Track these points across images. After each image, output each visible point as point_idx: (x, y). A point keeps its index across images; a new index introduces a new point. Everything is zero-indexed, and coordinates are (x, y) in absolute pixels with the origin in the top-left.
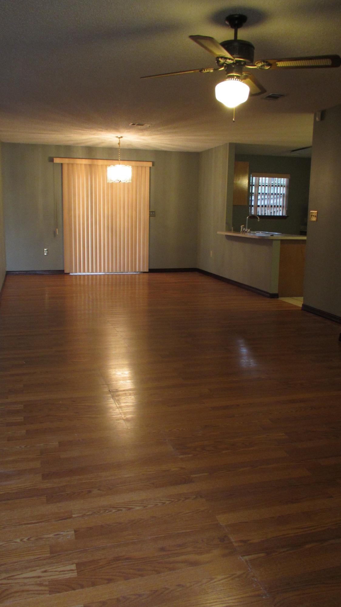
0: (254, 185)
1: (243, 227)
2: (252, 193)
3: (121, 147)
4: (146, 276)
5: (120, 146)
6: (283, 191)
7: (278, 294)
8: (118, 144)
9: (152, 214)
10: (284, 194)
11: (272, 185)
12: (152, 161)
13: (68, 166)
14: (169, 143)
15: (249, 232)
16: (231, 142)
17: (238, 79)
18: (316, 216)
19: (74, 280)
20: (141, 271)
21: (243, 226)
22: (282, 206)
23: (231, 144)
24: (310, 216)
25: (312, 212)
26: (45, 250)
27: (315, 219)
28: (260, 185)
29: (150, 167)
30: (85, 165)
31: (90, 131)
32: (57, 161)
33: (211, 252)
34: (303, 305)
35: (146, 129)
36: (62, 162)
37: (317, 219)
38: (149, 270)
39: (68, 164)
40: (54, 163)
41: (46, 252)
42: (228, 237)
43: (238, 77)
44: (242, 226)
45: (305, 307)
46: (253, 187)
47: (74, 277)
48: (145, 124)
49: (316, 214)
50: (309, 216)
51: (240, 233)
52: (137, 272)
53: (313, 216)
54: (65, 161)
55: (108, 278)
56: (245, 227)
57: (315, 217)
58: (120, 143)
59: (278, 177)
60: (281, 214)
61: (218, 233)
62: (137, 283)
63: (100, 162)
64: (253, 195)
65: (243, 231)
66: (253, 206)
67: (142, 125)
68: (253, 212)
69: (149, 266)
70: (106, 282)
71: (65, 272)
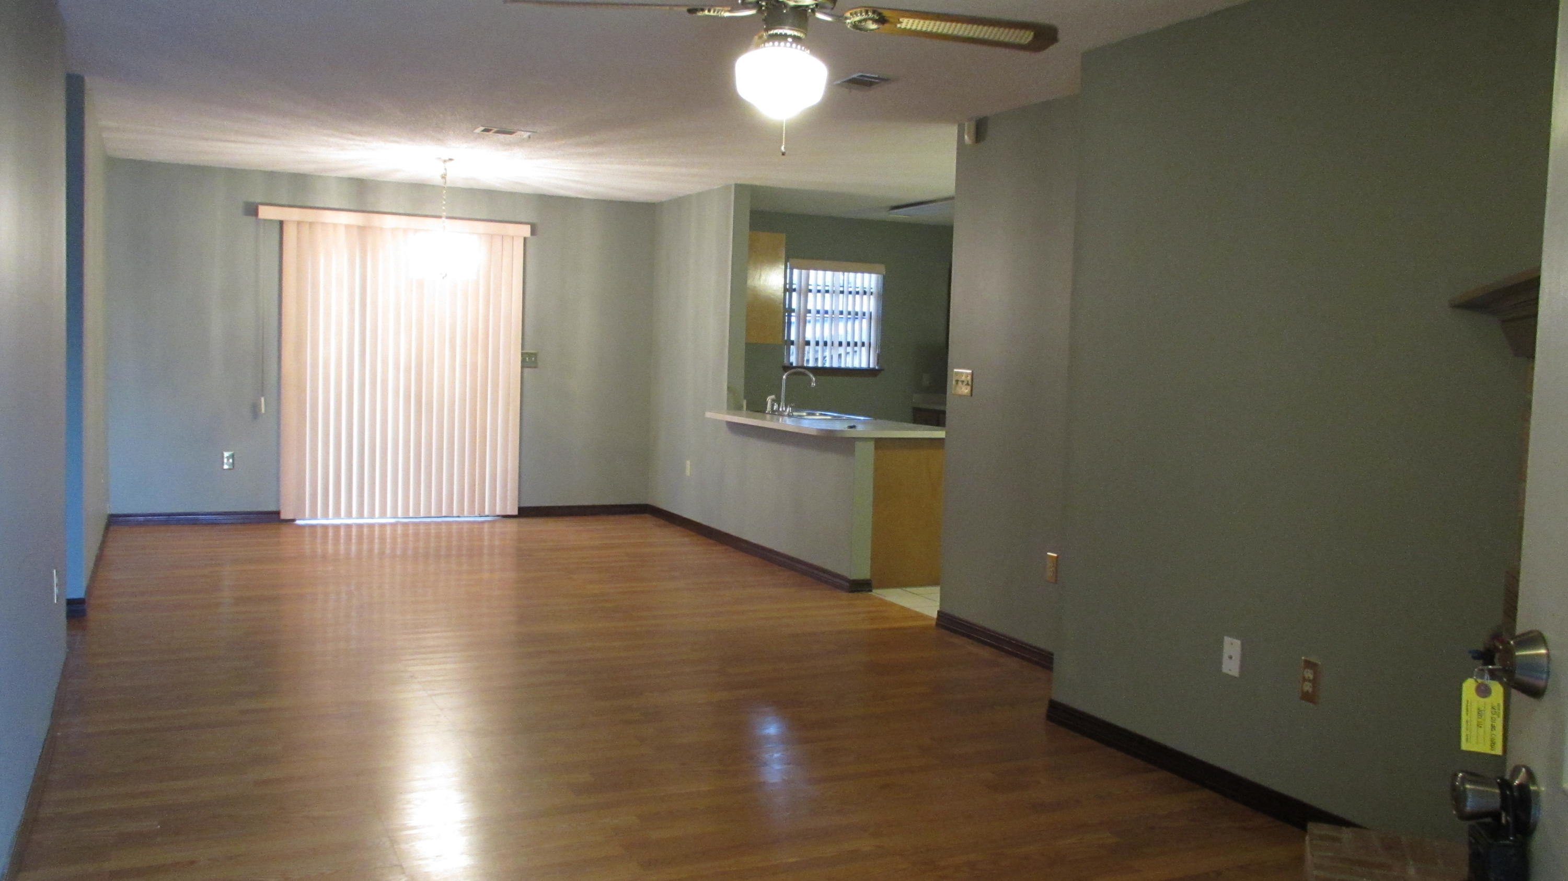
0: (794, 290)
1: (773, 401)
2: (791, 310)
3: (449, 184)
4: (512, 527)
5: (445, 183)
6: (869, 305)
7: (870, 580)
8: (440, 178)
9: (529, 360)
10: (871, 314)
11: (841, 289)
12: (531, 221)
13: (298, 229)
14: (577, 179)
15: (789, 416)
16: (739, 182)
17: (797, 45)
18: (970, 383)
19: (307, 539)
20: (498, 513)
21: (773, 397)
22: (867, 344)
23: (740, 188)
24: (954, 383)
25: (957, 373)
26: (226, 454)
27: (967, 391)
28: (810, 291)
29: (525, 239)
30: (348, 227)
31: (366, 142)
32: (266, 213)
33: (688, 462)
34: (939, 612)
35: (520, 143)
36: (280, 218)
37: (972, 390)
38: (520, 509)
39: (299, 223)
40: (259, 221)
41: (228, 460)
42: (734, 427)
43: (796, 39)
44: (769, 399)
45: (946, 621)
46: (794, 295)
47: (307, 530)
48: (518, 130)
49: (969, 378)
50: (951, 382)
51: (764, 419)
52: (488, 516)
53: (960, 383)
54: (290, 215)
55: (405, 535)
56: (777, 400)
57: (968, 384)
58: (445, 175)
59: (856, 271)
60: (864, 365)
61: (708, 415)
62: (486, 551)
63: (389, 222)
64: (793, 314)
65: (773, 412)
66: (792, 343)
67: (511, 133)
68: (793, 359)
69: (519, 501)
70: (399, 546)
71: (283, 516)
